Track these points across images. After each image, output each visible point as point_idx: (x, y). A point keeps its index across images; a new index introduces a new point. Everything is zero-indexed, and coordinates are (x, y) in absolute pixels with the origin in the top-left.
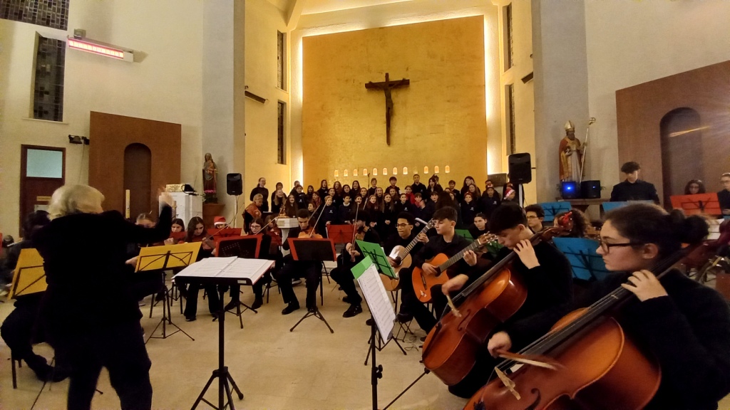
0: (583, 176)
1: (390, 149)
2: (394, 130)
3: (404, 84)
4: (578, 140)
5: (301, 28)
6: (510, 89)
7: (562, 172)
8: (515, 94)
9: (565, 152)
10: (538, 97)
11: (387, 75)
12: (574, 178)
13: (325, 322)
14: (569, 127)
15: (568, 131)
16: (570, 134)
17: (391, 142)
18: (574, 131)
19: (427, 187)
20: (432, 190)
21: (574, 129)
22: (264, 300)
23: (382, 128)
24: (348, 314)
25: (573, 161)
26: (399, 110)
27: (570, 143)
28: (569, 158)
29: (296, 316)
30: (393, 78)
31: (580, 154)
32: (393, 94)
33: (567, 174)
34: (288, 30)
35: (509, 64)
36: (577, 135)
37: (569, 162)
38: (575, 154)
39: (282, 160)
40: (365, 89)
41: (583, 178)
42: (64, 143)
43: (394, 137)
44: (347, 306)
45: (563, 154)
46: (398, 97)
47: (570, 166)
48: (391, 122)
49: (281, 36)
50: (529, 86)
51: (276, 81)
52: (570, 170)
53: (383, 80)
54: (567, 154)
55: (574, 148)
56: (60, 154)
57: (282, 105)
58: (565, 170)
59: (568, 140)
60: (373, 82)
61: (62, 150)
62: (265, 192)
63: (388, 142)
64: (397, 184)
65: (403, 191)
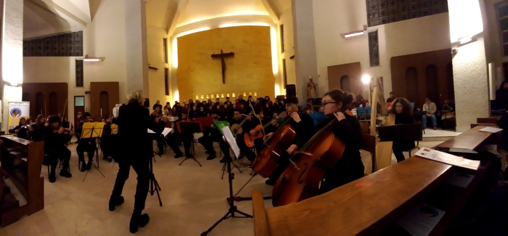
0: (316, 96)
1: (224, 85)
2: (226, 77)
3: (231, 55)
4: (314, 83)
5: (175, 34)
6: (284, 61)
7: (308, 95)
8: (286, 63)
10: (297, 65)
11: (222, 51)
12: (313, 97)
13: (198, 162)
14: (311, 78)
15: (310, 79)
16: (311, 80)
22: (164, 152)
23: (221, 76)
24: (208, 159)
25: (312, 91)
26: (228, 67)
27: (311, 84)
29: (180, 159)
30: (225, 52)
31: (315, 88)
32: (225, 60)
34: (168, 36)
35: (283, 51)
36: (313, 81)
38: (313, 88)
39: (167, 93)
40: (211, 58)
42: (84, 94)
43: (226, 80)
44: (208, 155)
45: (309, 88)
46: (228, 61)
47: (311, 93)
48: (225, 73)
49: (165, 40)
50: (292, 61)
51: (163, 59)
53: (219, 53)
55: (312, 86)
56: (83, 98)
57: (166, 70)
60: (215, 54)
61: (84, 96)
62: (161, 106)
63: (224, 82)
64: (230, 100)
65: (234, 102)
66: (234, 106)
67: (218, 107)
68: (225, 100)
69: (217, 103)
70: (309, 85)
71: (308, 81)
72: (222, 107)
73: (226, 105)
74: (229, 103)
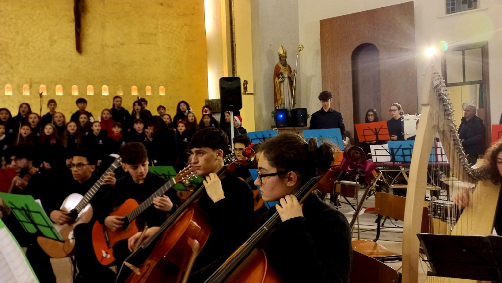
0: (294, 103)
1: (82, 58)
2: (87, 33)
4: (289, 67)
7: (276, 100)
9: (279, 79)
10: (255, 16)
12: (287, 106)
14: (282, 53)
16: (283, 59)
17: (84, 50)
18: (286, 57)
19: (131, 112)
20: (138, 117)
21: (286, 54)
23: (69, 27)
25: (285, 87)
27: (283, 69)
28: (282, 84)
31: (291, 83)
33: (280, 102)
36: (289, 62)
37: (282, 89)
38: (287, 81)
41: (294, 106)
43: (87, 44)
45: (277, 79)
47: (283, 93)
48: (82, 21)
52: (283, 97)
54: (280, 80)
55: (286, 75)
58: (279, 97)
59: (281, 66)
63: (79, 48)
64: (88, 109)
65: (97, 117)
66: (96, 128)
67: (48, 129)
68: (76, 109)
69: (48, 118)
70: (277, 74)
71: (277, 61)
72: (61, 128)
73: (73, 124)
74: (83, 118)
